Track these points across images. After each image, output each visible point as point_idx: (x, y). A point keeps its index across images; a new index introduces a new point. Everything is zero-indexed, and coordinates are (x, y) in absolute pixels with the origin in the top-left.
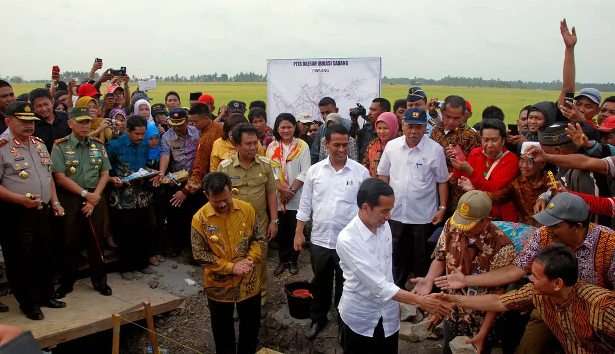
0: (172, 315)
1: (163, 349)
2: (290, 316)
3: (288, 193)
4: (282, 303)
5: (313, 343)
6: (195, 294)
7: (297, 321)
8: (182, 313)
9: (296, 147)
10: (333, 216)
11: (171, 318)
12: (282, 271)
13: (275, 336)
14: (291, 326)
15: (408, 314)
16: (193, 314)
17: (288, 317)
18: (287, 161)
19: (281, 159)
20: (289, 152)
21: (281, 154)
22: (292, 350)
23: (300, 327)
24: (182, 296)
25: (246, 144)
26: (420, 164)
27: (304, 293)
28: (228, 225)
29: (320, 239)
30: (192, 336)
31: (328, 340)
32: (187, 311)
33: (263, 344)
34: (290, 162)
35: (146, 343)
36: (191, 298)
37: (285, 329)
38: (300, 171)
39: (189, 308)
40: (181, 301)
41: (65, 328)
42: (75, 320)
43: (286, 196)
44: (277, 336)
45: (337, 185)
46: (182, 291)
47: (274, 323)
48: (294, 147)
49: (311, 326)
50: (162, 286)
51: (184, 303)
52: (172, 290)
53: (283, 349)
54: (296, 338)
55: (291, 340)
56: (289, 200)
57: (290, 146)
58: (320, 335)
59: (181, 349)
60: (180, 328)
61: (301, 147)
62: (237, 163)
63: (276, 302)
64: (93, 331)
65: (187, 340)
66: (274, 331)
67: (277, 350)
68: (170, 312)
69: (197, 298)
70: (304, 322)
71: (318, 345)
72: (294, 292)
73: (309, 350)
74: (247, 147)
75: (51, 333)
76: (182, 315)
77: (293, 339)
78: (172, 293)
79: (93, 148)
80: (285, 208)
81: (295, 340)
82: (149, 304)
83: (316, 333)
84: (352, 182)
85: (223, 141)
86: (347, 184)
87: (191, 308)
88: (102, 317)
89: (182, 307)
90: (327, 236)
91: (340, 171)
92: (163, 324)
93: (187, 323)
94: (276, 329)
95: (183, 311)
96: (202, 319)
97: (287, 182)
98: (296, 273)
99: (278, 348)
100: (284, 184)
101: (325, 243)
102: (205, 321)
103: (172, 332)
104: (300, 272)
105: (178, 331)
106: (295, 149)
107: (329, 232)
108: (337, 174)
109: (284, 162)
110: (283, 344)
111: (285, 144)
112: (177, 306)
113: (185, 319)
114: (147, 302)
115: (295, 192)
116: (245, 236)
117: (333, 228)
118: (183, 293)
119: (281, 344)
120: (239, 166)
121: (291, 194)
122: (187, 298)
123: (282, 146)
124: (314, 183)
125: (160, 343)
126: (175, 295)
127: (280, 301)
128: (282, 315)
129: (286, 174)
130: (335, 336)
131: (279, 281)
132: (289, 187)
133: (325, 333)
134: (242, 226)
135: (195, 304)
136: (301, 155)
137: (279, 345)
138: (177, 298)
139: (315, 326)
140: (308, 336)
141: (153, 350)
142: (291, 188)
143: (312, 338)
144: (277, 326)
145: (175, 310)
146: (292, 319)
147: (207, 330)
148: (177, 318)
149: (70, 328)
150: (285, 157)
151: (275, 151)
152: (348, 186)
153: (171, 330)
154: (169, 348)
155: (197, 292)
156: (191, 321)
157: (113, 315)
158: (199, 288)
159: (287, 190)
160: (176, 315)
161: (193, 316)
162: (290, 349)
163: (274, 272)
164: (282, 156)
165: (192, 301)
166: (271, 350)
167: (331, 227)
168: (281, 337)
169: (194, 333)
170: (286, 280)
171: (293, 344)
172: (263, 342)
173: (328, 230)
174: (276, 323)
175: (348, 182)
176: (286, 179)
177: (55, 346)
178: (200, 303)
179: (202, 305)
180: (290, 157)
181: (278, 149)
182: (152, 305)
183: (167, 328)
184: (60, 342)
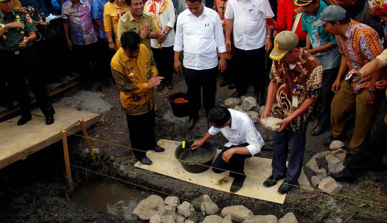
0: (96, 126)
1: (96, 149)
2: (174, 116)
3: (162, 36)
4: (167, 108)
5: (192, 131)
6: (108, 111)
7: (179, 119)
8: (103, 124)
9: (164, 3)
10: (199, 48)
11: (96, 128)
12: (163, 89)
13: (166, 130)
14: (176, 122)
15: (252, 106)
16: (110, 124)
17: (173, 117)
18: (160, 14)
19: (155, 12)
20: (160, 8)
21: (155, 9)
22: (179, 138)
23: (182, 122)
24: (101, 113)
25: (134, 5)
26: (251, 10)
27: (181, 101)
28: (138, 64)
29: (191, 64)
30: (112, 138)
31: (201, 128)
32: (106, 123)
33: (159, 137)
34: (161, 14)
35: (83, 147)
36: (107, 113)
37: (172, 125)
38: (169, 20)
39: (106, 120)
40: (100, 116)
41: (29, 145)
42: (34, 139)
43: (161, 38)
44: (168, 130)
45: (199, 27)
46: (99, 110)
47: (165, 122)
48: (163, 3)
49: (190, 121)
50: (85, 108)
51: (103, 117)
52: (93, 110)
53: (173, 138)
54: (181, 129)
55: (177, 132)
56: (163, 40)
57: (160, 3)
58: (196, 126)
59: (107, 147)
60: (103, 134)
61: (167, 3)
62: (132, 18)
63: (163, 109)
64: (48, 144)
65: (110, 141)
66: (165, 127)
67: (169, 139)
68: (95, 124)
69: (111, 113)
70: (184, 119)
71: (195, 132)
72: (175, 101)
73: (190, 136)
74: (135, 7)
75: (21, 150)
76: (103, 125)
77: (179, 131)
78: (93, 112)
79: (17, 19)
80: (161, 46)
81: (180, 131)
82: (83, 121)
83: (194, 125)
84: (208, 24)
85: (110, 3)
86: (206, 26)
87: (108, 119)
88: (52, 135)
89: (102, 120)
90: (195, 62)
91: (200, 17)
92: (92, 133)
93: (107, 130)
94: (166, 126)
95: (103, 123)
96: (117, 126)
97: (161, 28)
98: (172, 88)
99: (170, 138)
100: (159, 30)
101: (195, 67)
102: (119, 127)
103: (99, 137)
104: (175, 87)
105: (103, 136)
106: (164, 5)
107: (196, 59)
108: (198, 20)
109: (157, 15)
110: (173, 134)
111: (157, 2)
112: (99, 120)
113: (106, 127)
114: (81, 120)
115: (167, 34)
116: (148, 68)
117: (199, 56)
118: (101, 111)
119: (171, 135)
120: (134, 20)
121: (164, 36)
122: (104, 114)
123: (155, 4)
124: (183, 27)
125: (93, 145)
126: (96, 113)
127: (165, 108)
128: (169, 116)
129: (160, 23)
130: (206, 125)
131: (162, 95)
132: (163, 32)
133: (199, 124)
134: (145, 62)
135: (110, 117)
136: (168, 8)
137: (170, 136)
138: (98, 115)
139: (192, 121)
140: (188, 127)
141: (89, 150)
142: (164, 32)
143: (191, 128)
144: (167, 124)
145: (98, 123)
146: (175, 118)
147: (122, 133)
148: (100, 128)
149: (33, 145)
150: (158, 11)
151: (150, 8)
152: (207, 27)
153: (97, 136)
154: (99, 148)
155: (110, 109)
156: (109, 128)
157: (60, 131)
158: (110, 106)
159: (162, 33)
160: (99, 126)
161: (110, 125)
162: (177, 137)
163: (158, 89)
164: (155, 11)
165: (107, 115)
166: (166, 140)
167: (197, 55)
168: (170, 130)
169: (113, 136)
170: (166, 94)
171: (179, 134)
172: (159, 135)
173: (196, 58)
174: (166, 122)
175: (206, 25)
176: (160, 26)
177: (26, 158)
178: (113, 116)
179: (115, 117)
180: (161, 10)
181: (152, 6)
182: (85, 121)
183: (95, 135)
184: (28, 155)
